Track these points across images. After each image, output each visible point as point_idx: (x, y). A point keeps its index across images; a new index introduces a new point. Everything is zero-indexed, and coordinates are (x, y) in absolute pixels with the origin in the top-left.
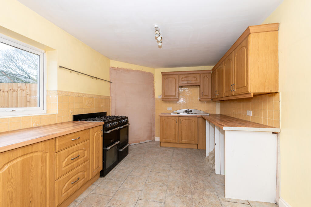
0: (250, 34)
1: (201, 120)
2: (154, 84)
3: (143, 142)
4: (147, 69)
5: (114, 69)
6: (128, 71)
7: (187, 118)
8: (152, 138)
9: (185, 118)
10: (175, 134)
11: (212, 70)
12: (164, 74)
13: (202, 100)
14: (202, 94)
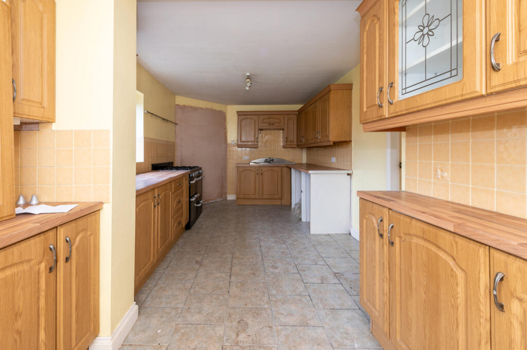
0: (331, 90)
1: (285, 170)
2: (226, 125)
3: (213, 201)
4: (217, 107)
5: (181, 108)
6: (195, 109)
7: (270, 168)
8: (224, 196)
9: (266, 169)
10: (255, 188)
11: (298, 111)
12: (240, 114)
13: (286, 146)
14: (286, 140)
